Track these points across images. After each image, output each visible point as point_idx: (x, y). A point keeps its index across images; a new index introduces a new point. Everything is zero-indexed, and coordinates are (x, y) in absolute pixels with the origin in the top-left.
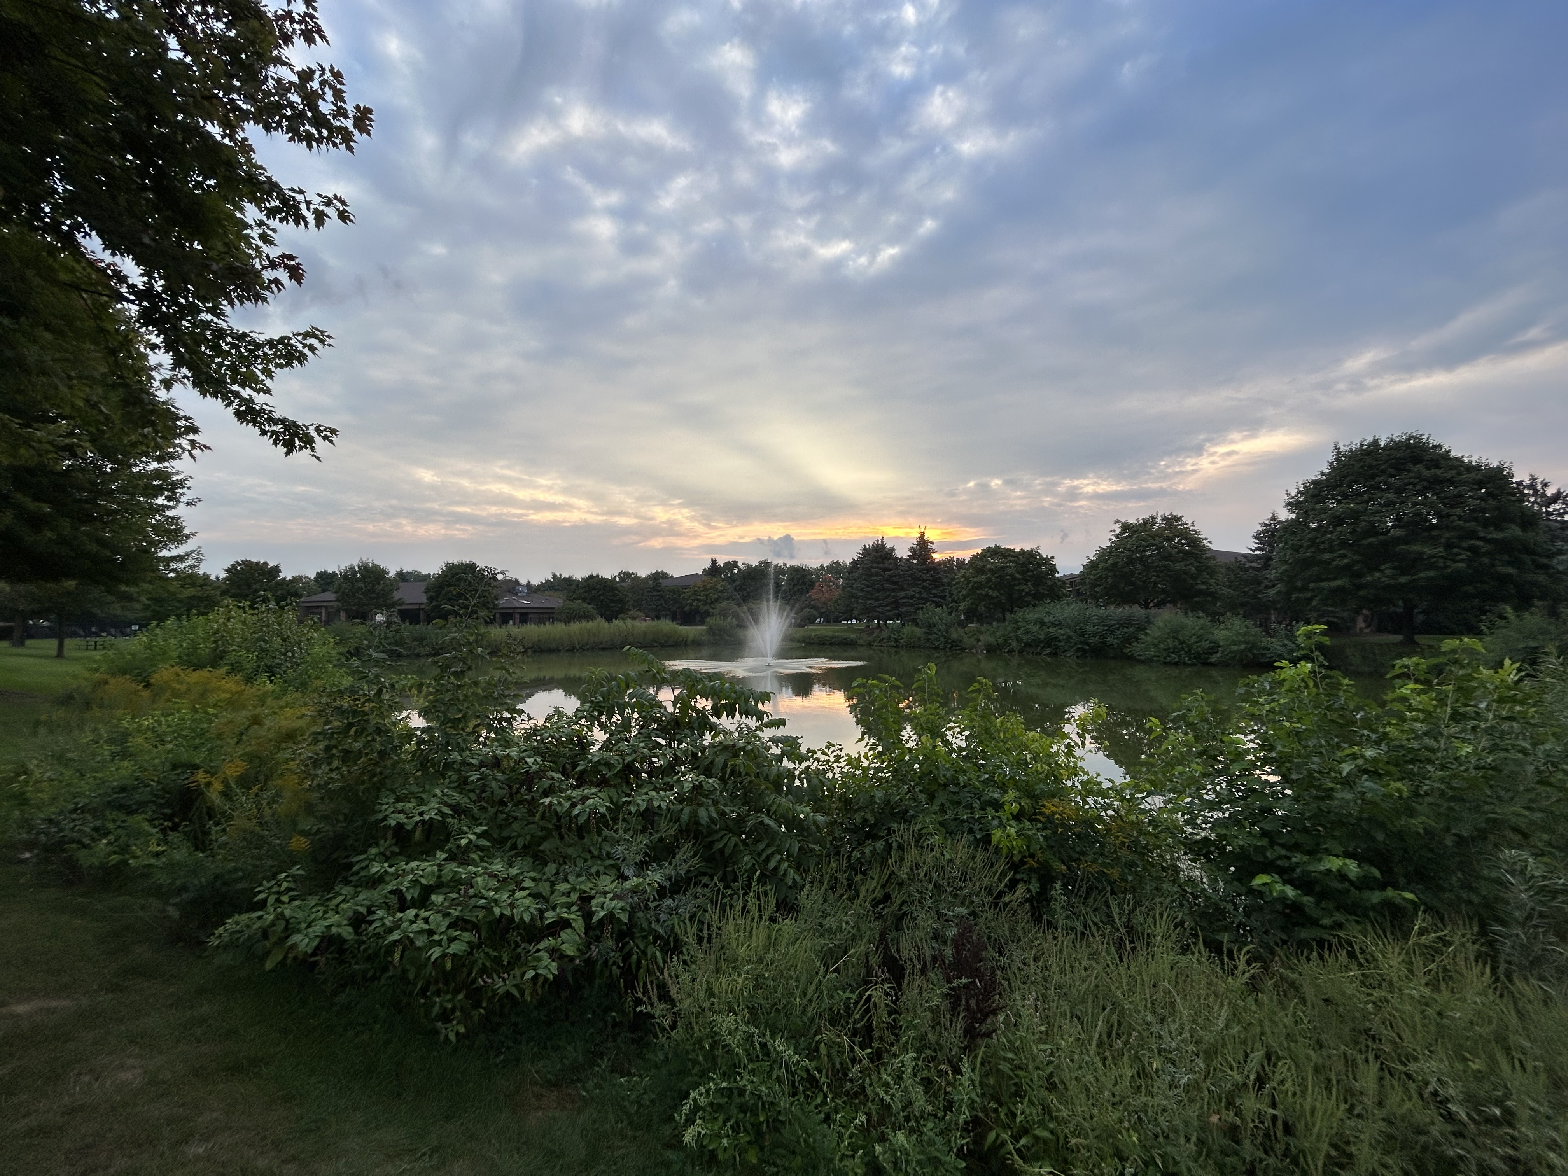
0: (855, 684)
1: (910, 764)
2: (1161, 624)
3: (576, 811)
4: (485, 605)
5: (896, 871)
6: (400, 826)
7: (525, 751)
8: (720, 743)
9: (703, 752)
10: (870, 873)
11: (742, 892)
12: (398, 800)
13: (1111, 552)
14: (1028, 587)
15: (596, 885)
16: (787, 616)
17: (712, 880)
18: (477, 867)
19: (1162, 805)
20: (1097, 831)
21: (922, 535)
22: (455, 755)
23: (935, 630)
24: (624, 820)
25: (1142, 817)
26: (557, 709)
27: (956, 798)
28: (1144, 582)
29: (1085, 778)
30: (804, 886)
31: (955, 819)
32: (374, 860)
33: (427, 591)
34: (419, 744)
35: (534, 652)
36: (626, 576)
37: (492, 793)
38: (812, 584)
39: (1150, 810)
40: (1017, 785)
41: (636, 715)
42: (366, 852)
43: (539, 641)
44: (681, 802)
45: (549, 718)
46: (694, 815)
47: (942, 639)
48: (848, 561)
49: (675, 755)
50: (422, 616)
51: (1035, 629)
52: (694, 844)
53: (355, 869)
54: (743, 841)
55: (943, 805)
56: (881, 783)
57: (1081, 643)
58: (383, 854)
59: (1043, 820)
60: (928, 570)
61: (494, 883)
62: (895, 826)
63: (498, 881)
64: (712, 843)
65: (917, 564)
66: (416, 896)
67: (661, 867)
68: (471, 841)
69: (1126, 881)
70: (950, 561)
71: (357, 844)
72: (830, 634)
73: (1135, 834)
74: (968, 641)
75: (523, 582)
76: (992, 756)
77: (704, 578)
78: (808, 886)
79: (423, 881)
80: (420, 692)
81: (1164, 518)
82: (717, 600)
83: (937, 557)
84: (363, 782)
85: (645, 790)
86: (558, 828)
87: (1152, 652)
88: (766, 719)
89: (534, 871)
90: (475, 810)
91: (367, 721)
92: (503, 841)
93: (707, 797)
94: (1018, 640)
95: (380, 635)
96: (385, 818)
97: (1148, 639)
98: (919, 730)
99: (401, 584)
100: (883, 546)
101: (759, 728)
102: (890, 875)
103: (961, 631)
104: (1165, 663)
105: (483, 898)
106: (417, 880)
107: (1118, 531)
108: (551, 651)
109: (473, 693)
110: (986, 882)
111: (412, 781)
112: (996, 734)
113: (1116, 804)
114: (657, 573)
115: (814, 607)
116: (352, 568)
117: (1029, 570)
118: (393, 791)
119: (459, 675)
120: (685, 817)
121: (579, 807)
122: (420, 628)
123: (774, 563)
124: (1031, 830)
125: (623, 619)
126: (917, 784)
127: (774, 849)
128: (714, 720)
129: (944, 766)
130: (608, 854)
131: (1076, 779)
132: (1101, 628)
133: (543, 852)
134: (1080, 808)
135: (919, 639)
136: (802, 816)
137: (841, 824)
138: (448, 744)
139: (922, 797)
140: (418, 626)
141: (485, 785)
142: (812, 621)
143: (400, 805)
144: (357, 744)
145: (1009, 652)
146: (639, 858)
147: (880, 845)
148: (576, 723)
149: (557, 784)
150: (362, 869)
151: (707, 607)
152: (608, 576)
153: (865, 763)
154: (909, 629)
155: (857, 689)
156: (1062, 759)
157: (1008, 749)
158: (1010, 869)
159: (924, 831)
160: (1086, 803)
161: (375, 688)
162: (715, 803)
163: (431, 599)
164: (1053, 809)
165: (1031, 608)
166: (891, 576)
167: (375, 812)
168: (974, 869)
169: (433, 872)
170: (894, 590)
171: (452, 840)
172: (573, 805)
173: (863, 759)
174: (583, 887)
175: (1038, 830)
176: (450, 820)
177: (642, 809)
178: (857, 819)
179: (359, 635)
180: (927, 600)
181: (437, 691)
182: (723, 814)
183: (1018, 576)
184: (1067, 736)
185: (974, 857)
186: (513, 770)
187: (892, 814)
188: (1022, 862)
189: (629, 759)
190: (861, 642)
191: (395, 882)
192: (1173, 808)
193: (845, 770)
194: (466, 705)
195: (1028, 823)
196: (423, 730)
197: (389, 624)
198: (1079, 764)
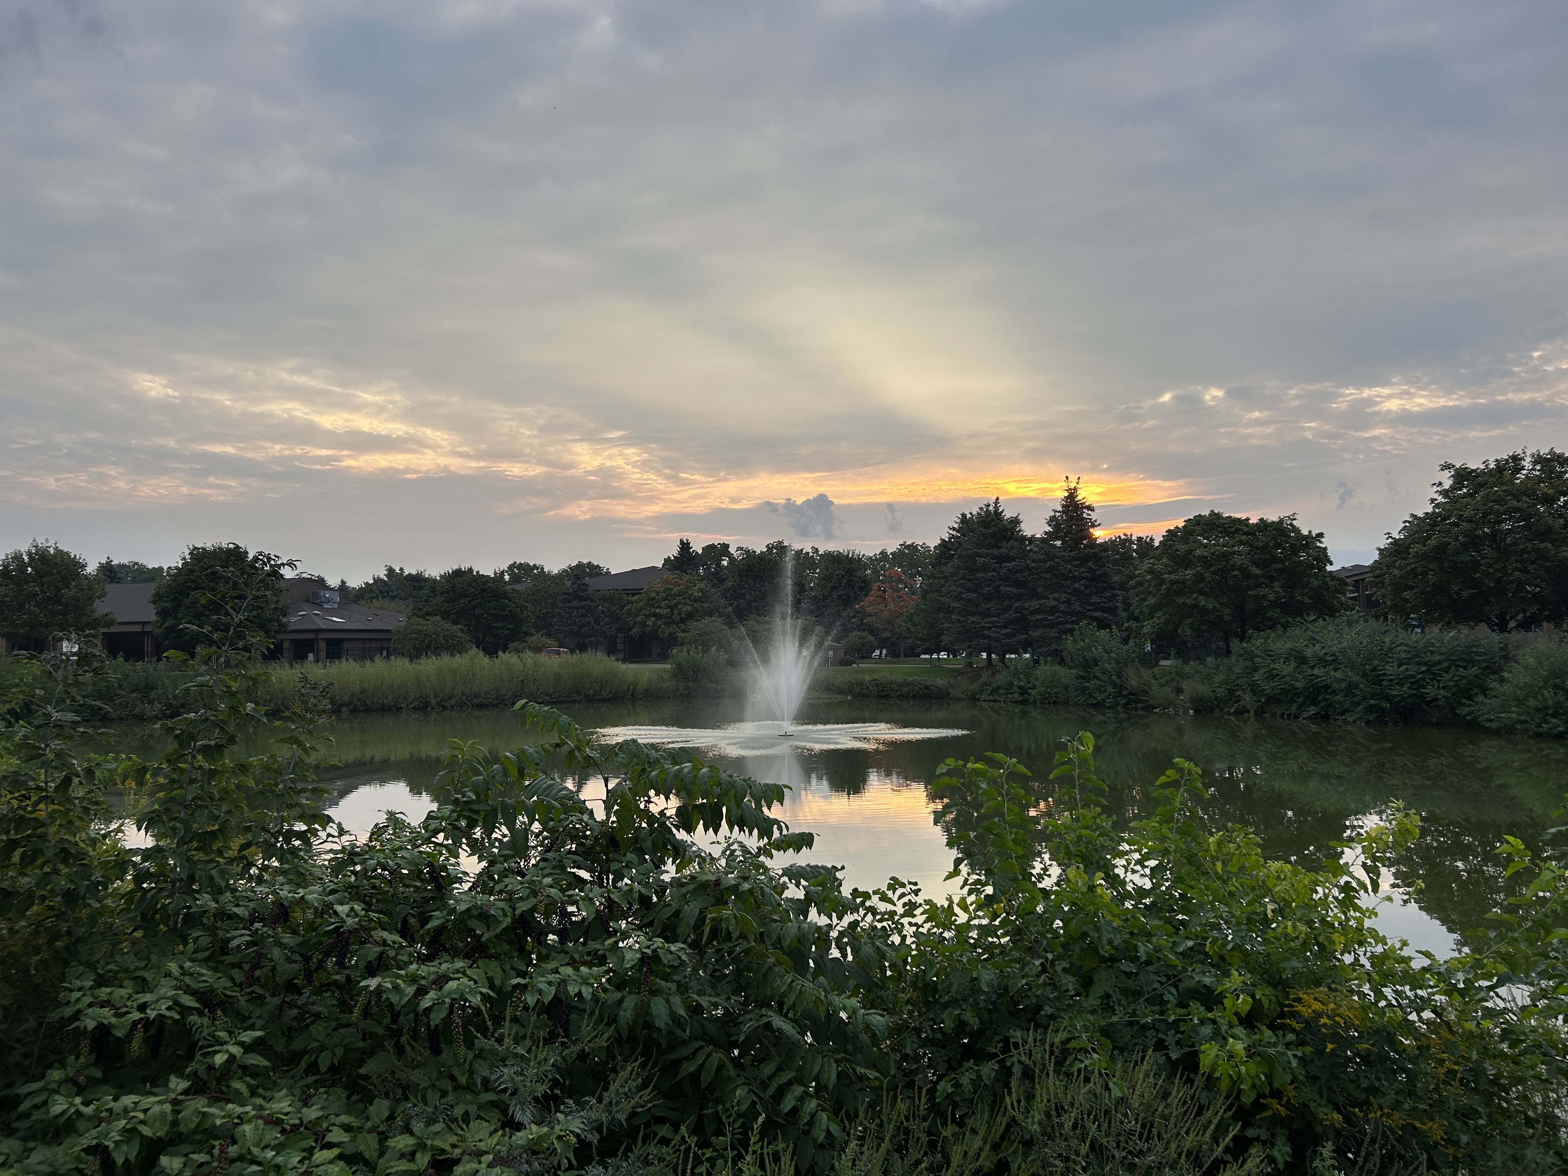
0: (942, 769)
1: (1045, 920)
2: (1531, 661)
3: (426, 1002)
4: (262, 625)
5: (1019, 1117)
6: (103, 1030)
7: (333, 892)
8: (693, 877)
9: (661, 893)
10: (970, 1121)
11: (731, 1154)
12: (101, 981)
13: (1433, 525)
14: (1273, 592)
15: (462, 1139)
16: (819, 645)
17: (677, 1131)
18: (243, 1105)
19: (1528, 1002)
20: (1401, 1050)
21: (1072, 494)
22: (206, 901)
23: (1097, 671)
24: (515, 1020)
25: (1488, 1024)
26: (391, 815)
27: (1131, 983)
28: (1499, 581)
29: (1379, 949)
30: (846, 1143)
31: (1131, 1024)
32: (56, 1092)
33: (157, 598)
34: (138, 879)
35: (354, 711)
36: (521, 571)
37: (274, 968)
38: (865, 586)
39: (1505, 1011)
40: (1247, 960)
41: (536, 827)
42: (43, 1077)
43: (363, 691)
44: (619, 987)
45: (377, 832)
46: (643, 1010)
47: (1110, 689)
48: (933, 543)
49: (609, 899)
50: (148, 646)
51: (1287, 669)
52: (643, 1065)
53: (23, 1107)
54: (734, 1060)
55: (1108, 996)
56: (992, 956)
57: (1374, 696)
58: (73, 1081)
59: (1297, 1026)
60: (1084, 560)
61: (274, 1135)
62: (1017, 1035)
63: (283, 1131)
64: (678, 1063)
65: (1062, 549)
66: (132, 1157)
67: (582, 1105)
68: (232, 1058)
69: (1456, 1144)
70: (1126, 541)
71: (26, 1063)
72: (899, 678)
73: (1475, 1056)
74: (1159, 692)
75: (333, 582)
76: (1201, 905)
77: (667, 575)
78: (853, 1144)
79: (146, 1131)
80: (141, 783)
81: (1538, 459)
82: (690, 616)
83: (1100, 534)
84: (37, 950)
85: (553, 965)
86: (395, 1034)
87: (1515, 714)
88: (776, 834)
89: (348, 1113)
90: (242, 1000)
91: (43, 837)
92: (295, 1057)
93: (666, 977)
94: (1255, 690)
95: (65, 678)
96: (77, 1016)
97: (1506, 688)
98: (1063, 857)
99: (108, 587)
100: (998, 514)
101: (764, 851)
102: (1008, 1127)
103: (1146, 673)
104: (1539, 736)
105: (254, 1162)
106: (134, 1129)
107: (1448, 484)
108: (385, 709)
109: (239, 787)
110: (1189, 1142)
111: (125, 946)
112: (1208, 866)
113: (1441, 999)
114: (580, 566)
115: (872, 630)
116: (18, 557)
117: (1275, 559)
118: (92, 967)
119: (212, 752)
120: (626, 1015)
121: (432, 994)
122: (144, 668)
123: (796, 547)
124: (1275, 1045)
125: (517, 651)
126: (1059, 958)
127: (792, 1074)
128: (681, 835)
129: (1109, 923)
130: (486, 1082)
131: (1361, 951)
132: (1412, 670)
133: (366, 1078)
134: (1365, 1008)
135: (1066, 688)
136: (843, 1015)
137: (918, 1031)
138: (192, 879)
139: (1069, 982)
140: (139, 665)
141: (260, 956)
142: (864, 654)
143: (104, 992)
144: (25, 880)
145: (1239, 713)
146: (541, 1089)
147: (989, 1069)
148: (428, 841)
149: (392, 953)
150: (36, 1107)
151: (673, 628)
152: (488, 570)
153: (962, 917)
154: (1047, 670)
155: (946, 780)
156: (1334, 913)
157: (1231, 894)
158: (1235, 1118)
159: (1071, 1045)
160: (1380, 995)
161: (60, 776)
162: (683, 989)
163: (163, 614)
164: (1317, 1006)
165: (1280, 631)
166: (1013, 571)
167: (58, 1005)
168: (1166, 1118)
169: (163, 1114)
170: (1018, 598)
171: (198, 1056)
172: (422, 992)
173: (957, 910)
174: (438, 1143)
175: (1288, 1045)
176: (194, 1018)
177: (547, 999)
178: (947, 1023)
179: (30, 679)
180: (1081, 616)
181: (172, 781)
182: (696, 1010)
183: (1255, 570)
184: (1344, 870)
185: (1165, 1096)
186: (311, 927)
187: (1011, 1013)
188: (1258, 1106)
189: (523, 907)
190: (956, 693)
191: (94, 1133)
192: (1548, 1007)
193: (924, 930)
194: (225, 808)
195: (1268, 1033)
196: (147, 854)
197: (83, 658)
198: (1367, 923)
